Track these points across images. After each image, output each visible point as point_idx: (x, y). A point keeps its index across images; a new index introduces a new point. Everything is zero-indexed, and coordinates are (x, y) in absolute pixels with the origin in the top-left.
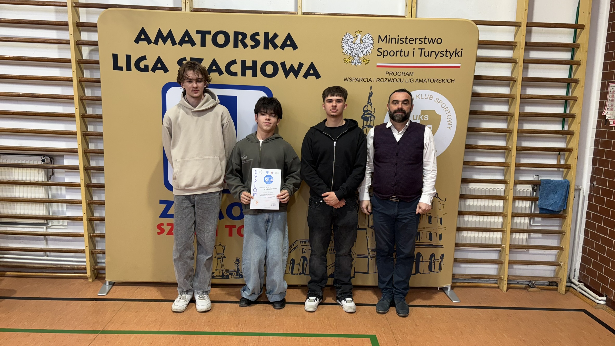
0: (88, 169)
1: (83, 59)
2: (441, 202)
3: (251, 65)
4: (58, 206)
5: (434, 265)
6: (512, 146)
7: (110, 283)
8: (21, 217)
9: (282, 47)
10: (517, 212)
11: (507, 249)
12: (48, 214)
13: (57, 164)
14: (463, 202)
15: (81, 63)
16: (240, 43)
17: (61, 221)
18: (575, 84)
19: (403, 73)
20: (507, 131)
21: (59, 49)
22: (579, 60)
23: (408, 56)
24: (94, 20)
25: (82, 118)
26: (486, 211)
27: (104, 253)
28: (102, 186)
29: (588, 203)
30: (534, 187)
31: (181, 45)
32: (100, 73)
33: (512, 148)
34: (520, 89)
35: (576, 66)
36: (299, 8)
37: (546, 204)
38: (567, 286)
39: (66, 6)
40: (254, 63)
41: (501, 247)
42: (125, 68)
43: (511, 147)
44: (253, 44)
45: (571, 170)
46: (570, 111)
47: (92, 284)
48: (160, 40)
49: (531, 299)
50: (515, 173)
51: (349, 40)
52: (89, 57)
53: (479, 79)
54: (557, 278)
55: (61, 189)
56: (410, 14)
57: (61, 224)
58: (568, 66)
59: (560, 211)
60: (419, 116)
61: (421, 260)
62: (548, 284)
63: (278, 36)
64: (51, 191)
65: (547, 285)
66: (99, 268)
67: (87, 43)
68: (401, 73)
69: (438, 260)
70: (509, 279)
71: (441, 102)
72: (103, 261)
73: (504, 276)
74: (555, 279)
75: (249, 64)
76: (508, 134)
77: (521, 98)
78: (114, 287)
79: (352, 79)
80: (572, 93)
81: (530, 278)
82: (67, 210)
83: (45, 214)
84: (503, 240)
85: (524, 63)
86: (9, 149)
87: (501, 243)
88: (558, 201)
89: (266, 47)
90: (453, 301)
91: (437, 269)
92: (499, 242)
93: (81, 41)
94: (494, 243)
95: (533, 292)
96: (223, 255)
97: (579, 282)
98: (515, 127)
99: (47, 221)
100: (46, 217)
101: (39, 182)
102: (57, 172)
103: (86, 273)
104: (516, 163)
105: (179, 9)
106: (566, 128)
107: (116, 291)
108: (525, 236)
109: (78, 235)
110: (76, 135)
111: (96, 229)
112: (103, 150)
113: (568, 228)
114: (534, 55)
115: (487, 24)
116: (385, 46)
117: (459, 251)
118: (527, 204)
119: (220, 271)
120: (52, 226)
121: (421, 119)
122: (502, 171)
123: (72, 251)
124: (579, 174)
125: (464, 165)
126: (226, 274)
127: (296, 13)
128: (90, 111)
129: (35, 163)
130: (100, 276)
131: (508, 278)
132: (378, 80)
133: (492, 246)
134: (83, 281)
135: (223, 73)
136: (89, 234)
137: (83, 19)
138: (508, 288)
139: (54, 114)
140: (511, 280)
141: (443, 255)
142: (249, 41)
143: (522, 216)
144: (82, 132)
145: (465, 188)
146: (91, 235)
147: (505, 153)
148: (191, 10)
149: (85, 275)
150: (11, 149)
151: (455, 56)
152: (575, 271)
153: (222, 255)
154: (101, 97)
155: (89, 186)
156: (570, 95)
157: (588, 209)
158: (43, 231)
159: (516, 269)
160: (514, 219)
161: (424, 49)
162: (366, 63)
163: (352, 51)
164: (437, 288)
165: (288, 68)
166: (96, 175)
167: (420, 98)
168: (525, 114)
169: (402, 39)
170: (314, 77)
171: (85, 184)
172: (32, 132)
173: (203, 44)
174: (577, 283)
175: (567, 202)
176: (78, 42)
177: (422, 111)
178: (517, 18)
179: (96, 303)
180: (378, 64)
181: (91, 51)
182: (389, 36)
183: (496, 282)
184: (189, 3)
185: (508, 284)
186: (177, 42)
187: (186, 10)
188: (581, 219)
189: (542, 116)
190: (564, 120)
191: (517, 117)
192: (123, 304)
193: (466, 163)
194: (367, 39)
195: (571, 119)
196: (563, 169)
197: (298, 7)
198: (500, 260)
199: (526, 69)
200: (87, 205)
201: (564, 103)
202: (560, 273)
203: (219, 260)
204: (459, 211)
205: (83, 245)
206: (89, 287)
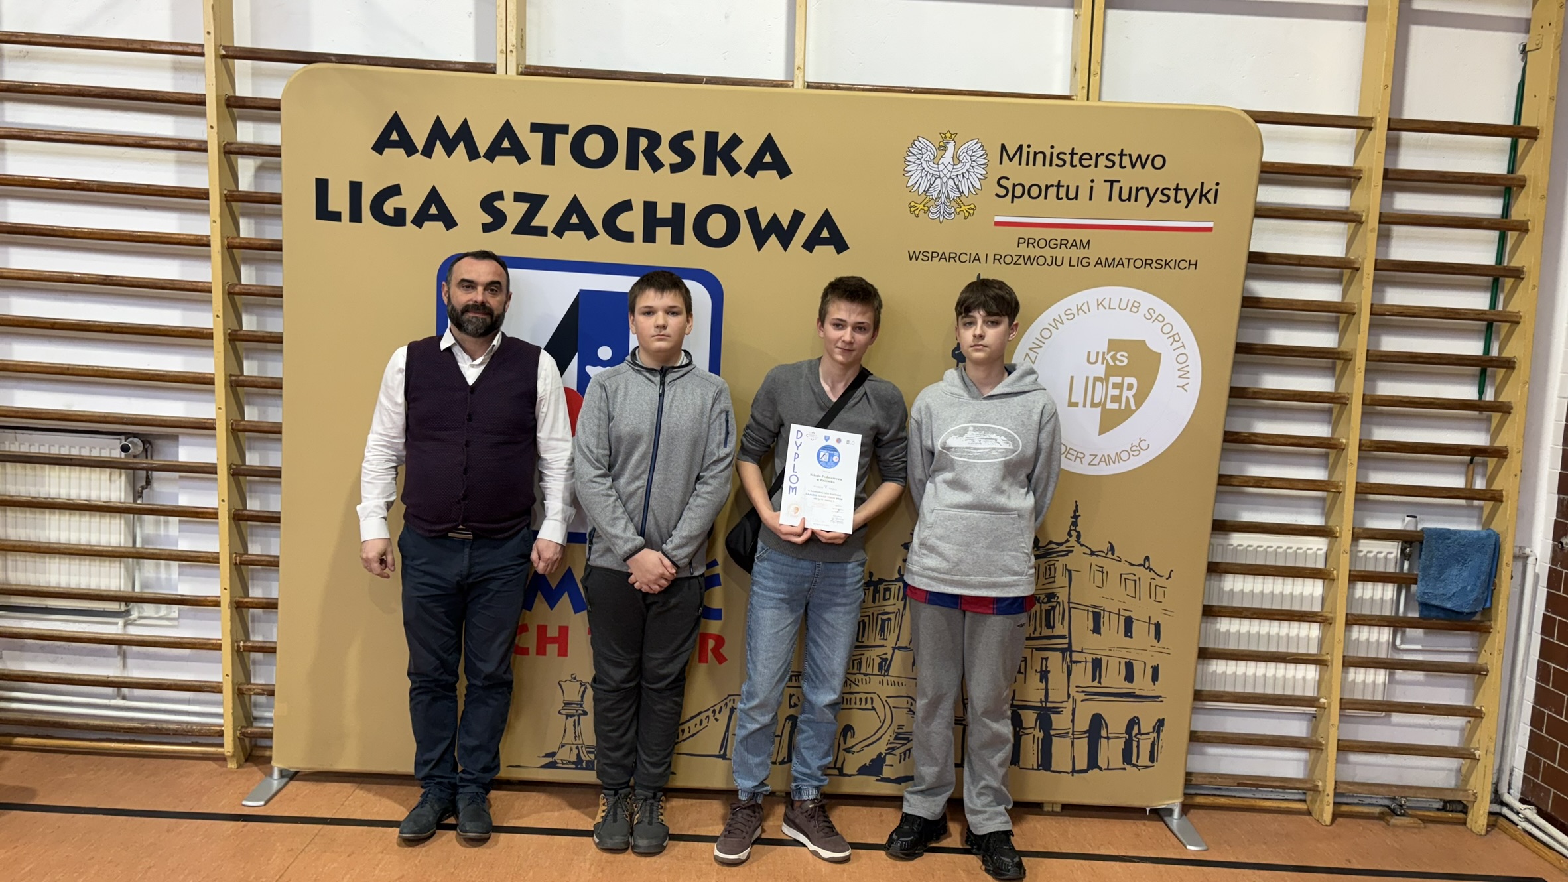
0: (238, 473)
1: (240, 189)
2: (1159, 581)
3: (669, 215)
4: (158, 566)
5: (1138, 747)
6: (1348, 439)
7: (283, 774)
8: (62, 593)
9: (752, 171)
10: (1359, 612)
11: (1332, 707)
12: (130, 589)
13: (161, 458)
14: (1217, 583)
15: (234, 200)
16: (642, 160)
17: (163, 607)
18: (1512, 280)
19: (1063, 243)
20: (1332, 398)
21: (179, 162)
22: (1524, 218)
23: (1076, 198)
24: (271, 90)
25: (230, 340)
26: (1276, 606)
27: (271, 693)
28: (273, 519)
29: (1548, 592)
30: (1406, 548)
31: (492, 160)
32: (282, 225)
33: (1348, 443)
34: (1371, 290)
35: (1516, 234)
36: (797, 72)
37: (1436, 592)
38: (1491, 813)
39: (202, 55)
40: (679, 209)
41: (1316, 704)
42: (345, 215)
43: (1344, 441)
44: (677, 160)
45: (1504, 504)
46: (1501, 350)
47: (235, 776)
48: (438, 144)
49: (1396, 845)
50: (1355, 509)
51: (925, 156)
52: (255, 186)
53: (1260, 263)
54: (1466, 791)
55: (166, 522)
56: (1085, 91)
57: (162, 614)
58: (1495, 234)
59: (1474, 614)
60: (1104, 353)
61: (1104, 733)
62: (1439, 805)
63: (740, 141)
64: (141, 527)
65: (1438, 810)
66: (257, 733)
67: (251, 150)
68: (1059, 243)
69: (1148, 734)
70: (1338, 791)
71: (1160, 318)
72: (267, 714)
73: (1324, 782)
74: (1461, 793)
75: (664, 211)
76: (1336, 407)
77: (1371, 314)
78: (294, 784)
79: (930, 255)
80: (1506, 304)
81: (1394, 789)
82: (181, 577)
83: (122, 589)
84: (1323, 685)
85: (1380, 222)
86: (39, 416)
87: (1315, 695)
88: (1469, 587)
89: (710, 170)
90: (1189, 847)
91: (1144, 759)
92: (1310, 692)
93: (237, 143)
94: (1299, 693)
95: (1405, 827)
96: (581, 705)
97: (1524, 804)
98: (1356, 387)
99: (127, 605)
100: (125, 594)
101: (112, 504)
102: (159, 479)
103: (222, 745)
104: (1357, 483)
105: (489, 69)
106: (1489, 395)
107: (298, 795)
108: (1381, 676)
109: (205, 644)
110: (213, 384)
111: (254, 631)
112: (279, 425)
113: (1493, 655)
114: (1406, 202)
115: (1284, 121)
116: (1018, 173)
117: (1201, 711)
118: (1387, 592)
119: (571, 750)
120: (141, 618)
121: (1107, 361)
122: (1320, 504)
123: (187, 686)
124: (1525, 515)
125: (1219, 484)
126: (586, 757)
127: (791, 83)
128: (249, 323)
129: (103, 455)
130: (259, 753)
131: (1335, 788)
132: (997, 258)
133: (1294, 702)
134: (212, 765)
135: (597, 234)
136: (235, 641)
137: (244, 89)
138: (1335, 816)
139: (159, 330)
140: (1342, 795)
141: (1161, 722)
142: (665, 154)
143: (1373, 622)
144: (228, 376)
145: (1222, 545)
146: (238, 646)
147: (1326, 455)
148: (520, 70)
149: (220, 750)
150: (43, 416)
151: (1200, 202)
152: (1511, 774)
153: (578, 707)
154: (281, 288)
155: (240, 518)
156: (1500, 307)
157: (1547, 610)
158: (114, 632)
159: (1356, 764)
160: (1350, 631)
161: (1119, 181)
162: (967, 214)
163: (931, 184)
164: (1144, 810)
165: (764, 224)
166: (260, 487)
167: (1107, 307)
168: (1382, 356)
169: (1061, 156)
170: (832, 248)
171: (229, 511)
172: (98, 373)
173: (548, 157)
174: (1518, 806)
175: (1493, 590)
176: (228, 146)
177: (1110, 341)
178: (1361, 106)
179: (244, 826)
180: (998, 219)
181: (260, 169)
182: (1029, 146)
183: (1301, 797)
184: (514, 54)
185: (1335, 803)
186: (482, 152)
187: (508, 70)
188: (1530, 634)
189: (1427, 360)
190: (1483, 373)
191: (1360, 362)
192: (316, 831)
193: (1224, 480)
194: (970, 152)
195: (1503, 370)
196: (1482, 503)
197: (796, 67)
198: (1314, 739)
199: (1384, 238)
200: (233, 567)
201: (1484, 328)
202: (1472, 779)
203: (571, 720)
204: (1204, 606)
205: (217, 670)
206: (228, 784)
